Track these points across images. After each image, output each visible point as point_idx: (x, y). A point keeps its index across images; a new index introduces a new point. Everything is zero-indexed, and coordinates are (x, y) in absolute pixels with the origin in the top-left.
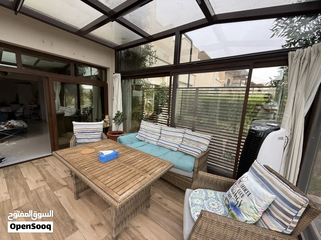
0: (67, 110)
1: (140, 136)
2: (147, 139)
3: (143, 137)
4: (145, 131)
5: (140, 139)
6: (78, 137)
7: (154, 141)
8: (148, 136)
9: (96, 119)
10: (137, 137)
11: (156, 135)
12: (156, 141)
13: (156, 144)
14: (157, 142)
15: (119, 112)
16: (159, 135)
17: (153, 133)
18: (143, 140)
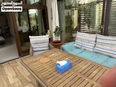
0: (23, 28)
1: (77, 45)
2: (84, 47)
3: (80, 45)
4: (81, 40)
5: (77, 47)
6: (34, 46)
7: (90, 48)
8: (84, 44)
9: (42, 33)
10: (75, 45)
11: (91, 43)
12: (92, 49)
13: (93, 51)
14: (94, 49)
15: (57, 27)
16: (95, 43)
17: (89, 41)
18: (80, 47)
